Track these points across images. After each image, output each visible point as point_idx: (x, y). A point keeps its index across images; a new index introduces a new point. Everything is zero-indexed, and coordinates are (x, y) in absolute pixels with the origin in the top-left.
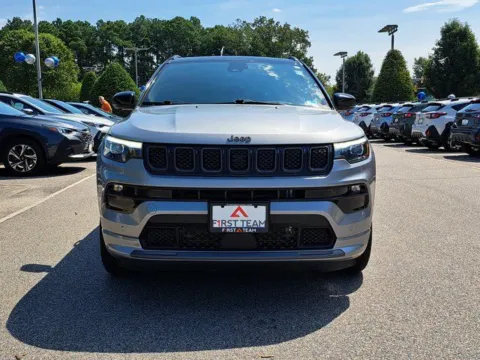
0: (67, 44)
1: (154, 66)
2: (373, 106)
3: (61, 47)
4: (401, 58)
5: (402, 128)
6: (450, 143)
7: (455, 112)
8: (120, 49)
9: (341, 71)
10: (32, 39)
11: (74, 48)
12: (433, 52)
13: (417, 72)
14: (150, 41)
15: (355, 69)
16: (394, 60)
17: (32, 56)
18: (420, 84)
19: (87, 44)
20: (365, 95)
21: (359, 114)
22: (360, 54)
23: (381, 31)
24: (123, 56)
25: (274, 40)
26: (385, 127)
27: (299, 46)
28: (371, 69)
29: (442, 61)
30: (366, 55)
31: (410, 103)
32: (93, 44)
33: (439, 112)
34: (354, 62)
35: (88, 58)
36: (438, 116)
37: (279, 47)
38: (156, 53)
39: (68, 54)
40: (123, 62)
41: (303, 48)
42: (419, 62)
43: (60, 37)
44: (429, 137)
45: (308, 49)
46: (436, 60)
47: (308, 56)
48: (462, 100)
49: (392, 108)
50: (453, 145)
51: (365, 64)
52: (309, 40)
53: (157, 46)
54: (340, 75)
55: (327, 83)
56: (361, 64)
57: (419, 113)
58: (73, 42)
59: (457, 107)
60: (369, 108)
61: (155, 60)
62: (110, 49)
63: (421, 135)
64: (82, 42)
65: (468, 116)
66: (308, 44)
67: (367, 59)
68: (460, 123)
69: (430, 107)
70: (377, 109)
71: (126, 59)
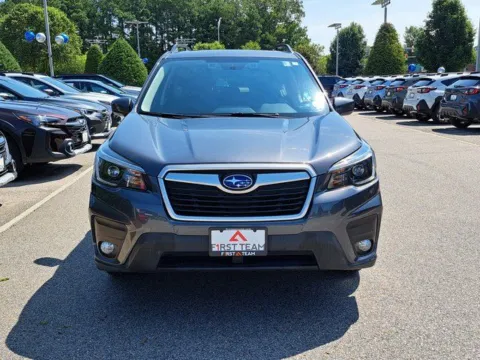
0: (69, 16)
1: (153, 37)
2: (367, 79)
3: (64, 20)
4: (394, 31)
5: (394, 101)
6: (439, 116)
7: (445, 87)
8: (121, 20)
9: (335, 42)
10: (37, 13)
11: (76, 20)
12: (424, 24)
13: (408, 41)
14: (149, 12)
15: (349, 40)
16: (386, 32)
17: (42, 34)
18: (410, 53)
19: (88, 16)
20: (358, 66)
21: (353, 87)
22: (353, 25)
23: (374, 4)
24: (122, 28)
25: (269, 10)
26: (378, 99)
27: (293, 16)
28: (364, 40)
29: (433, 33)
30: (359, 27)
31: (401, 77)
32: (94, 16)
33: (430, 87)
34: (348, 33)
35: (90, 29)
36: (428, 90)
37: (274, 18)
38: (155, 24)
39: (71, 27)
40: (124, 33)
41: (298, 18)
42: (410, 31)
43: (62, 9)
44: (419, 110)
45: (302, 19)
46: (427, 31)
47: (302, 26)
48: (452, 75)
49: (384, 81)
50: (442, 117)
51: (359, 35)
52: (303, 10)
53: (156, 17)
54: (334, 46)
55: (321, 54)
56: (354, 35)
57: (410, 87)
58: (74, 14)
59: (447, 82)
60: (362, 81)
61: (154, 31)
62: (110, 21)
63: (412, 109)
64: (83, 14)
65: (456, 91)
66: (302, 14)
67: (360, 30)
68: (449, 98)
69: (421, 82)
70: (371, 82)
71: (126, 30)
